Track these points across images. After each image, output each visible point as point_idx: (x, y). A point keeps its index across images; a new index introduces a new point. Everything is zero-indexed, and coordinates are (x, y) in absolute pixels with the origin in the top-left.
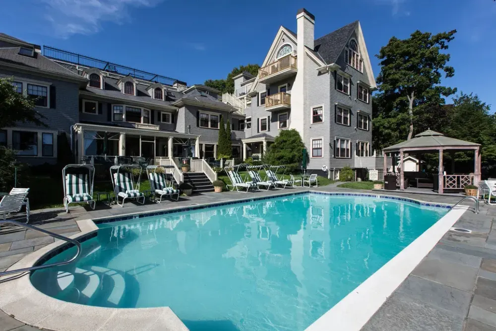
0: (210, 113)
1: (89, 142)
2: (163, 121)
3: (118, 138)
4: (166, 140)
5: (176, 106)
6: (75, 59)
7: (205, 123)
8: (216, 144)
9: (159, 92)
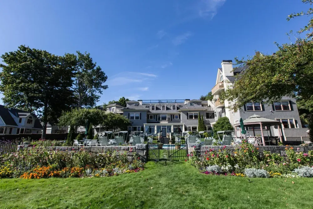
0: (193, 113)
1: (147, 129)
2: (176, 118)
3: (154, 127)
4: (171, 126)
5: (179, 112)
6: (150, 102)
7: (191, 117)
8: (197, 126)
9: (174, 107)
